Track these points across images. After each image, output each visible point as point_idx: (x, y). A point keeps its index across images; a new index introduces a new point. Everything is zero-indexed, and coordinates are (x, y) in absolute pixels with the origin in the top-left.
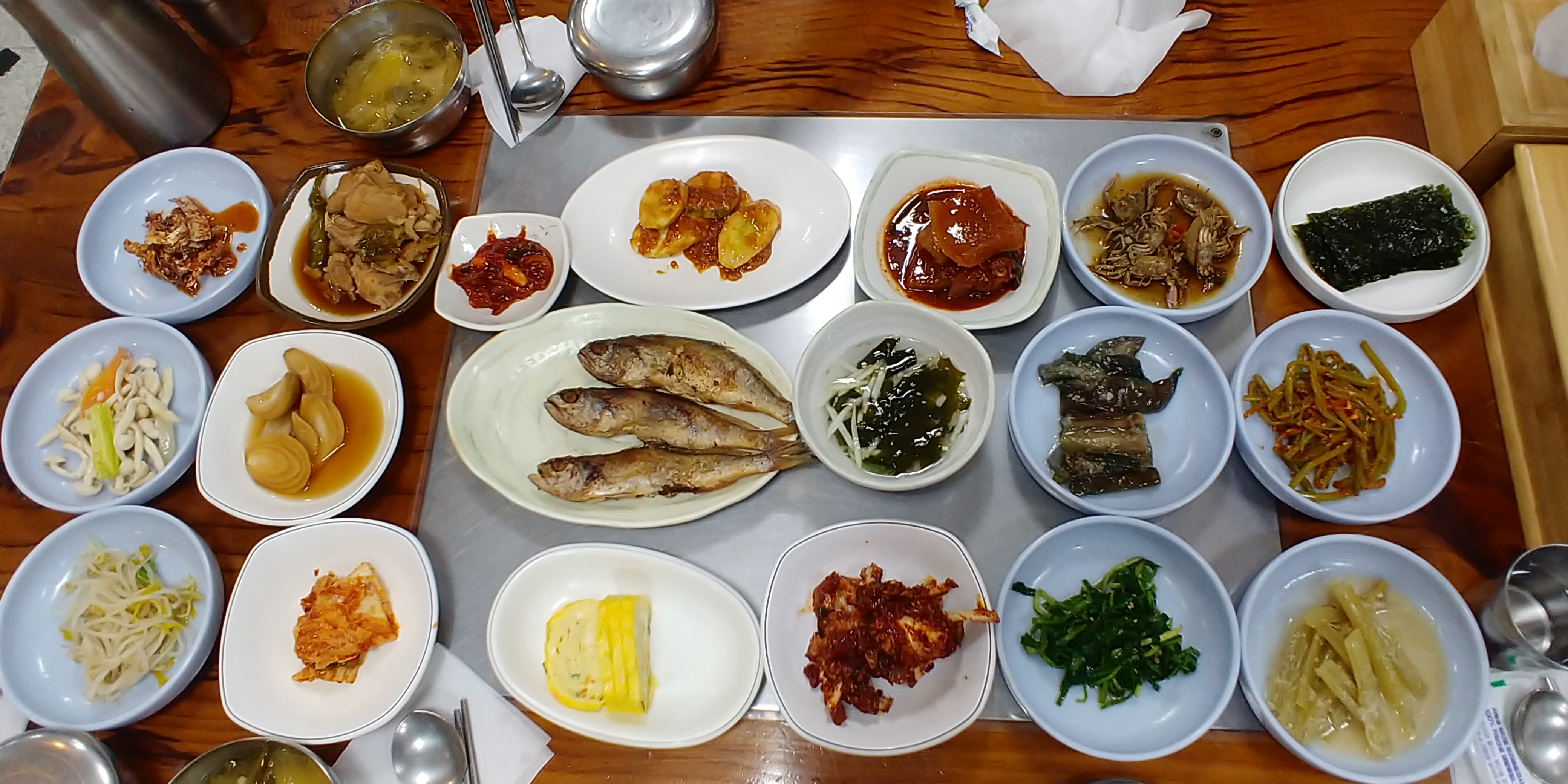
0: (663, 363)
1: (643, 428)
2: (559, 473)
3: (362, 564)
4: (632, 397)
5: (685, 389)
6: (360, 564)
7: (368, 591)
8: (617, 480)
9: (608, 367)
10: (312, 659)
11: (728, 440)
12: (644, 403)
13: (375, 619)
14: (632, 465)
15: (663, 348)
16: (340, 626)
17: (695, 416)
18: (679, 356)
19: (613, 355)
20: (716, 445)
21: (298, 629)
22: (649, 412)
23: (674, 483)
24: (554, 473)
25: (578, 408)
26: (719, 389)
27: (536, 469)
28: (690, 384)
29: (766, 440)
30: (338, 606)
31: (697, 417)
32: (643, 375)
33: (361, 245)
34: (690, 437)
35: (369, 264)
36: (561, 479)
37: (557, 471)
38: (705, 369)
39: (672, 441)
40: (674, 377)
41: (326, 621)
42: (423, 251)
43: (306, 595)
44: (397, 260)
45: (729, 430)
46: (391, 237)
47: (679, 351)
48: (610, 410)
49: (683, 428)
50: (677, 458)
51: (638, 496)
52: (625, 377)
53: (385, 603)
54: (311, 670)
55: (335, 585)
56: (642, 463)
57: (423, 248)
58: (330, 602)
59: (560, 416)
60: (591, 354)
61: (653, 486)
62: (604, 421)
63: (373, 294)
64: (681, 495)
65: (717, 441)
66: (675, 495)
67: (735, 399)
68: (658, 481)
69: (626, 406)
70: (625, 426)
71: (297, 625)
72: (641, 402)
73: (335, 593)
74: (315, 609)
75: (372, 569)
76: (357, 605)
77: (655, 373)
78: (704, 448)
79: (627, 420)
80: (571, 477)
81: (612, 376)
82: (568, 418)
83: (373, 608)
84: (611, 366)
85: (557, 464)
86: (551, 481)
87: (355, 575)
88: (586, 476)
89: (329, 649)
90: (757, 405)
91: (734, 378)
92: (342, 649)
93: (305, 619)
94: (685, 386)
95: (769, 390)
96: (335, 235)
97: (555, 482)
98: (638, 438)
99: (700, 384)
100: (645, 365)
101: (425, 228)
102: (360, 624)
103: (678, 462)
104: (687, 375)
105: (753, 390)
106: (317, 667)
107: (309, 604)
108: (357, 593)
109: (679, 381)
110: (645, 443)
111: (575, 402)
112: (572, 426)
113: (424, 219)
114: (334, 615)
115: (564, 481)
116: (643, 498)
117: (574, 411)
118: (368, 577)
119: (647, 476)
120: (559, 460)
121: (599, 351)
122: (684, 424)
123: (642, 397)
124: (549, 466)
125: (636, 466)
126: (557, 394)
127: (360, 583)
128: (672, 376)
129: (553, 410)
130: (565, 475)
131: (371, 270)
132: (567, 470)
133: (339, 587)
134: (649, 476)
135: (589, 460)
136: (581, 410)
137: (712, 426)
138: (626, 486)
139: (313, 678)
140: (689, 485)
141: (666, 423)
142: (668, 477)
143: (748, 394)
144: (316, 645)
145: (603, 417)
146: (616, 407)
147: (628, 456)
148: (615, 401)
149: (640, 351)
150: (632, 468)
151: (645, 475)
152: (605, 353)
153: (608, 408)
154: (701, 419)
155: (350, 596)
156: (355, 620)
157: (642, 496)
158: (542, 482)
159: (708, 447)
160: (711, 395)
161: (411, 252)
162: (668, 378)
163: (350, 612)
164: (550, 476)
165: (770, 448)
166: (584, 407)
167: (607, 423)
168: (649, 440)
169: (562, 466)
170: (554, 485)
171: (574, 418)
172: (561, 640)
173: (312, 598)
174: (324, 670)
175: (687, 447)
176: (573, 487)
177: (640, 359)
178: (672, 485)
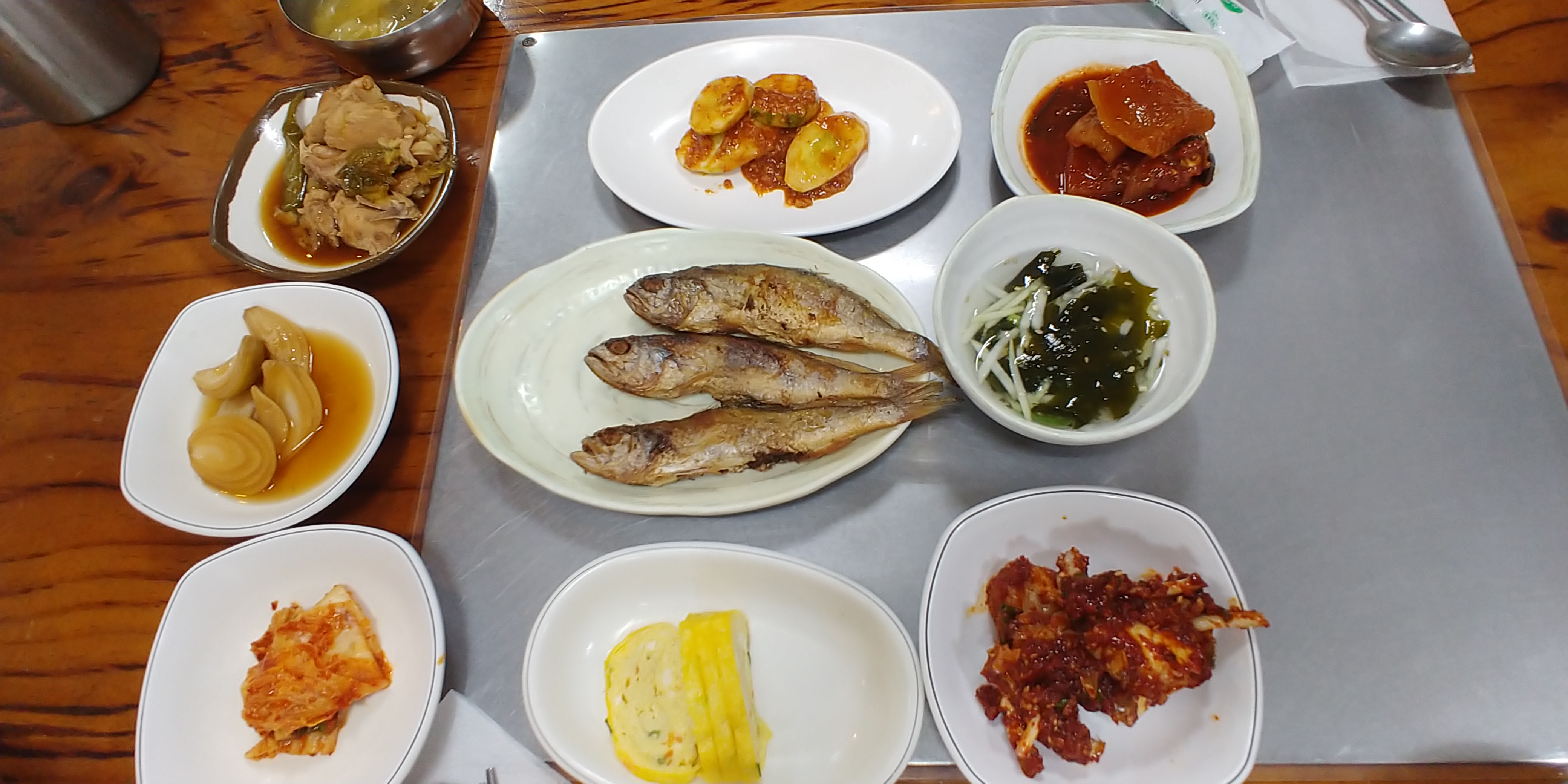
0: (739, 297)
1: (721, 380)
2: (612, 447)
3: (335, 586)
4: (702, 343)
5: (770, 327)
6: (332, 587)
7: (344, 623)
8: (692, 450)
9: (666, 306)
10: (269, 726)
11: (836, 389)
12: (718, 349)
13: (357, 661)
14: (710, 429)
15: (737, 278)
16: (306, 674)
17: (788, 361)
18: (760, 285)
19: (671, 291)
20: (820, 396)
21: (247, 685)
22: (726, 358)
23: (770, 448)
24: (605, 448)
25: (632, 361)
26: (817, 324)
27: (581, 445)
28: (778, 321)
29: (889, 384)
30: (303, 647)
31: (790, 363)
32: (713, 313)
33: (342, 175)
34: (785, 389)
35: (353, 198)
36: (615, 455)
37: (608, 445)
38: (795, 300)
39: (761, 396)
40: (756, 312)
41: (286, 671)
42: (423, 182)
43: (259, 636)
44: (390, 193)
45: (836, 375)
46: (381, 162)
47: (758, 280)
48: (675, 361)
49: (774, 377)
50: (771, 416)
51: (722, 471)
52: (690, 318)
53: (370, 638)
54: (270, 741)
55: (298, 618)
56: (723, 426)
57: (424, 177)
58: (292, 642)
59: (608, 372)
60: (642, 292)
61: (741, 454)
62: (667, 375)
63: (359, 235)
64: (779, 468)
65: (822, 391)
66: (770, 467)
67: (839, 336)
68: (747, 447)
69: (695, 354)
70: (695, 380)
71: (247, 679)
72: (713, 349)
73: (297, 629)
74: (270, 655)
75: (350, 593)
76: (330, 643)
77: (729, 311)
78: (804, 401)
79: (698, 372)
80: (629, 451)
81: (671, 317)
82: (619, 374)
83: (353, 646)
84: (670, 305)
85: (608, 436)
86: (602, 459)
87: (326, 603)
88: (649, 448)
89: (292, 709)
90: (870, 340)
91: (834, 309)
92: (310, 708)
93: (257, 671)
94: (771, 323)
95: (882, 320)
96: (313, 167)
97: (607, 459)
98: (713, 397)
99: (791, 318)
100: (715, 300)
101: (426, 151)
102: (335, 670)
103: (771, 421)
104: (772, 308)
105: (861, 321)
106: (278, 737)
107: (262, 649)
108: (329, 626)
109: (762, 318)
110: (722, 403)
111: (627, 352)
112: (624, 384)
113: (424, 140)
114: (298, 661)
115: (620, 457)
116: (729, 474)
117: (626, 365)
118: (344, 604)
119: (732, 442)
120: (610, 431)
121: (652, 287)
122: (775, 372)
123: (714, 342)
124: (597, 438)
125: (715, 430)
126: (602, 344)
127: (332, 612)
128: (753, 311)
129: (598, 365)
130: (620, 450)
131: (357, 205)
132: (623, 443)
133: (303, 621)
134: (736, 441)
135: (651, 427)
136: (636, 362)
137: (811, 372)
138: (705, 458)
139: (274, 753)
140: (790, 450)
141: (750, 372)
142: (761, 442)
143: (857, 329)
144: (274, 705)
145: (666, 370)
146: (681, 356)
147: (701, 420)
148: (680, 348)
149: (707, 283)
150: (711, 433)
151: (729, 442)
152: (661, 289)
153: (671, 357)
154: (796, 365)
155: (320, 631)
156: (328, 664)
157: (727, 471)
158: (589, 460)
159: (809, 400)
160: (806, 334)
161: (408, 183)
162: (748, 313)
163: (320, 654)
164: (600, 452)
165: (895, 393)
166: (639, 358)
167: (671, 378)
168: (729, 397)
169: (615, 438)
170: (607, 462)
171: (627, 372)
172: (628, 684)
173: (268, 638)
174: (288, 740)
175: (781, 402)
176: (632, 464)
177: (709, 293)
178: (767, 451)
